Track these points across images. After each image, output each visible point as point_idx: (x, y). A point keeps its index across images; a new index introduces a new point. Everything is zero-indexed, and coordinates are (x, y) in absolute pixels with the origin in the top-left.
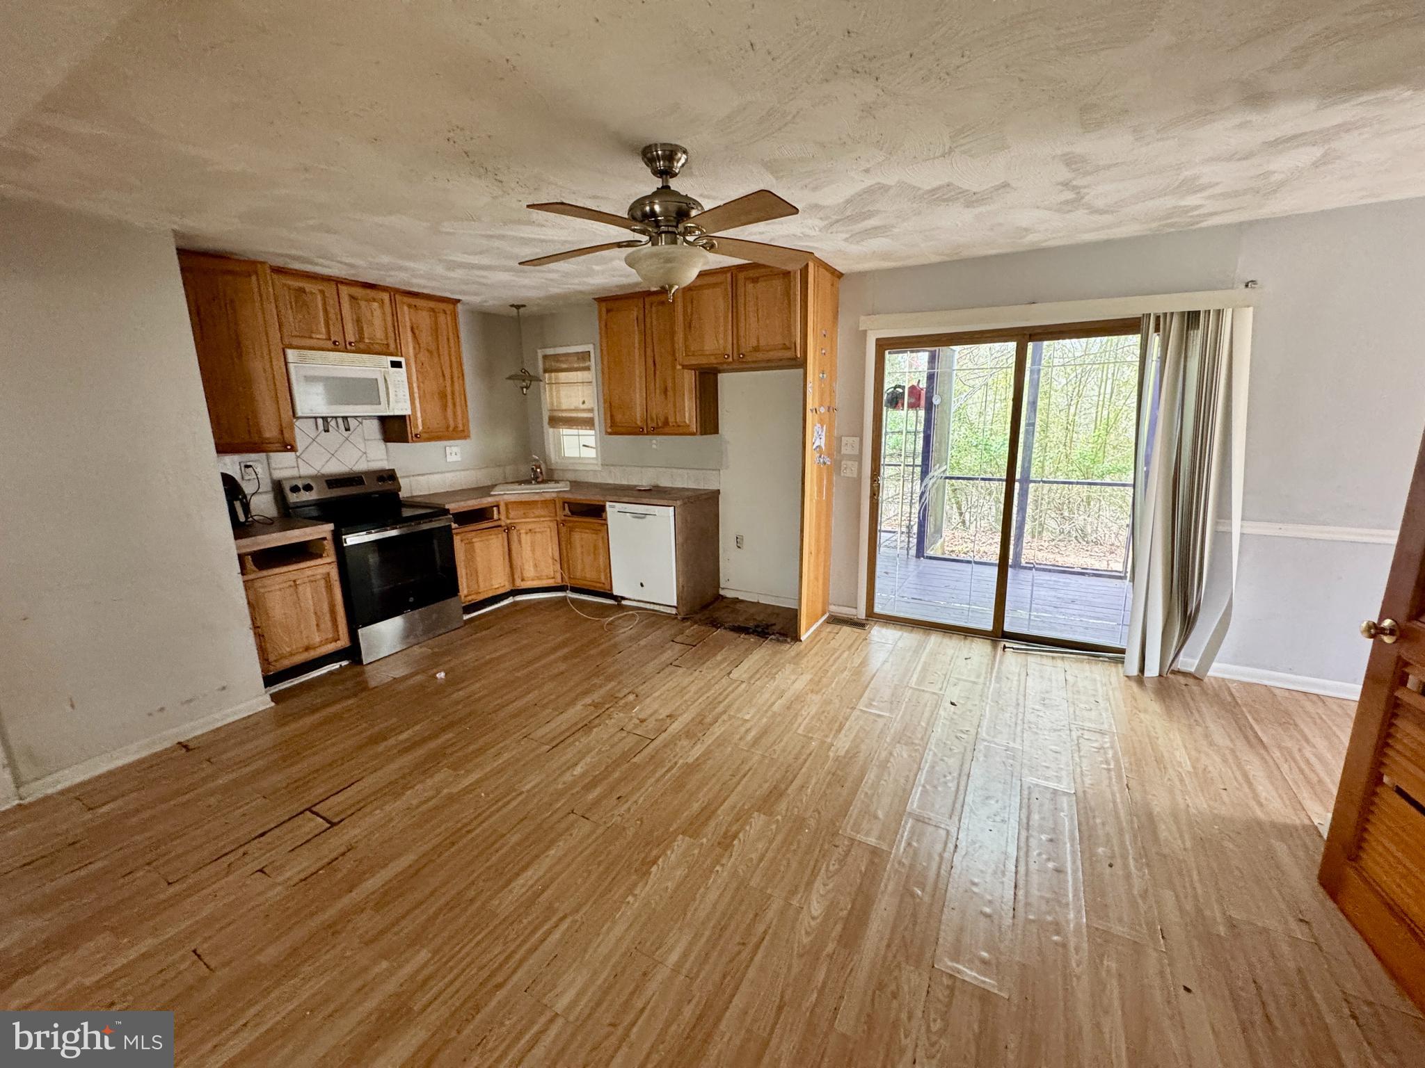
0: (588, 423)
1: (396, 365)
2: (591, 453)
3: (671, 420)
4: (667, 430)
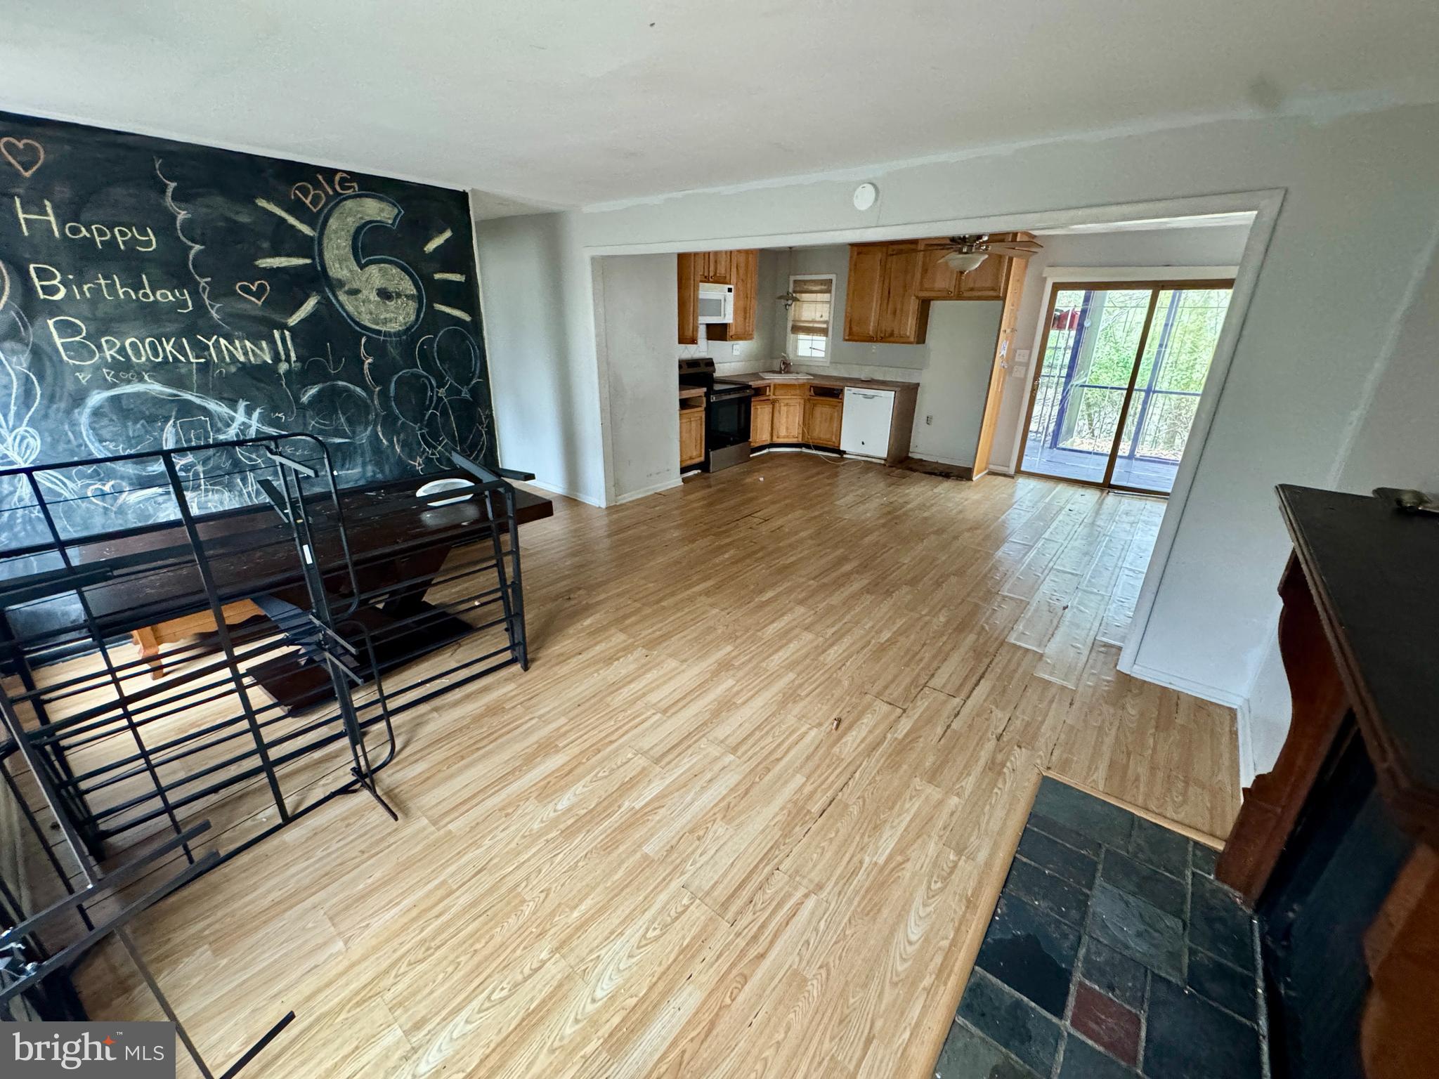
0: (824, 332)
1: (730, 290)
2: (817, 354)
3: (896, 332)
4: (892, 339)
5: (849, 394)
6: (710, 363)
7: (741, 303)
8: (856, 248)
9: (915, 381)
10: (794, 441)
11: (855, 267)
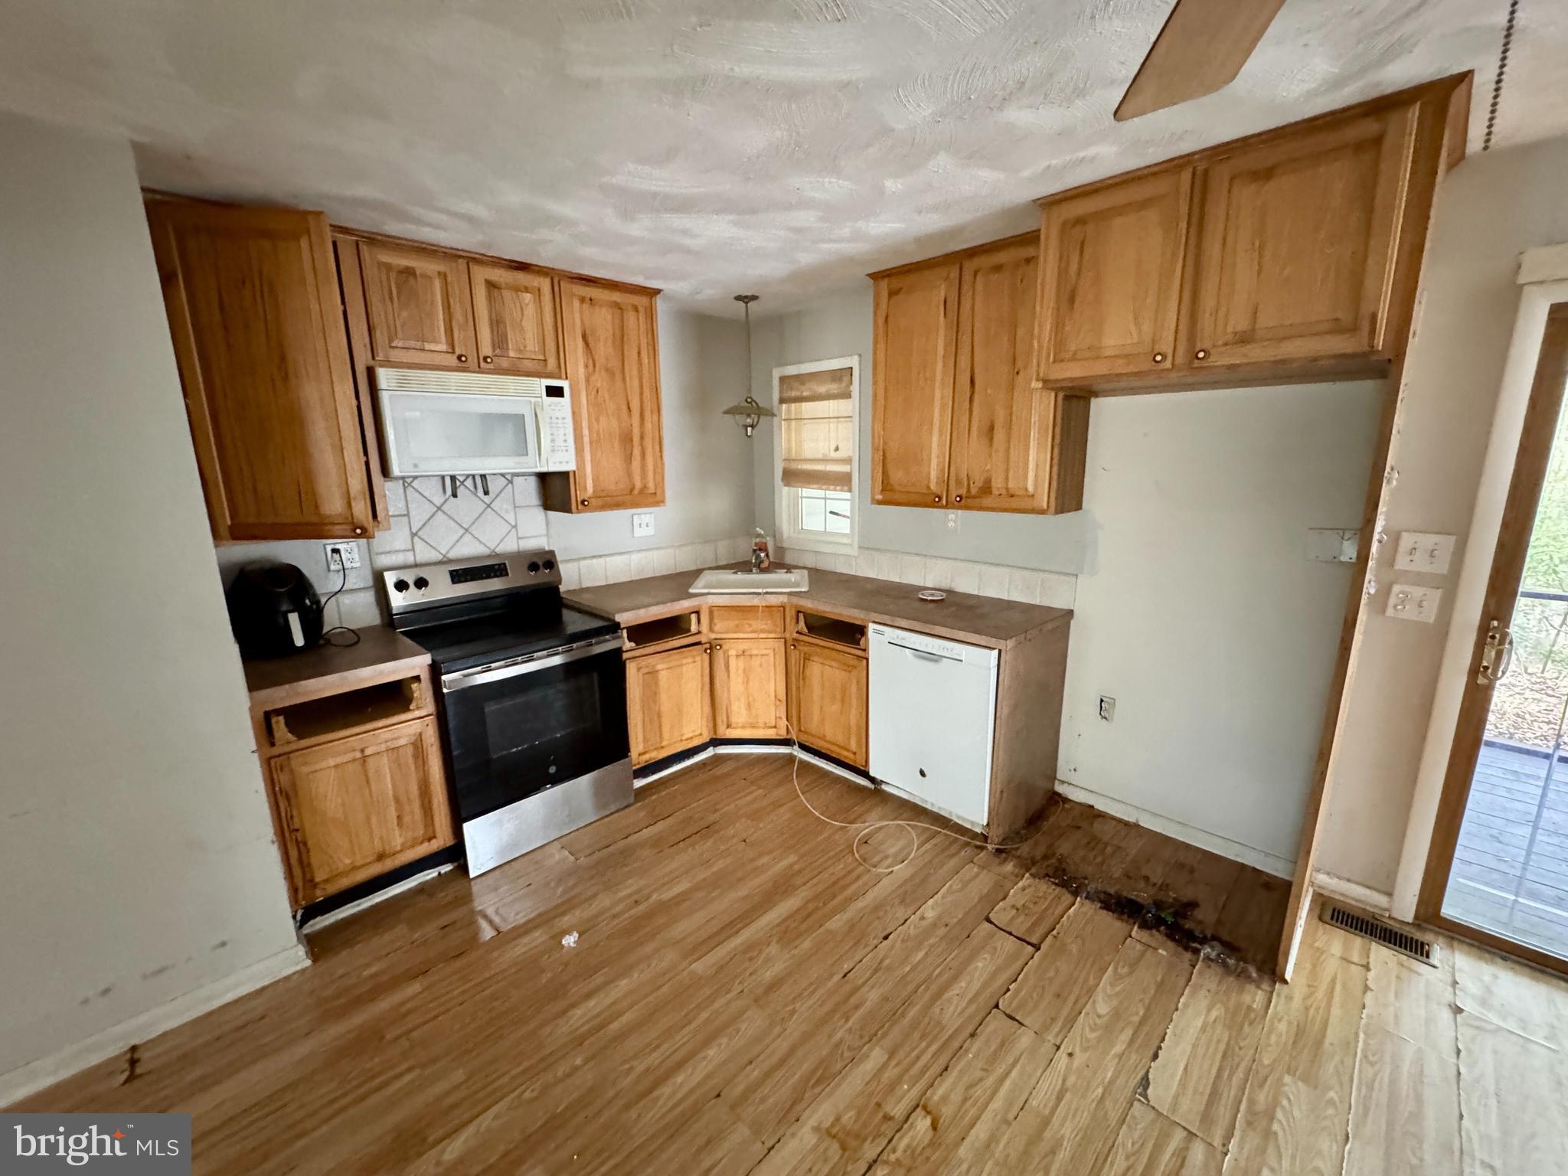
0: (842, 481)
1: (555, 392)
2: (842, 526)
3: (997, 484)
4: (987, 501)
5: (879, 639)
6: (545, 562)
7: (610, 424)
8: (884, 284)
9: (1059, 602)
10: (770, 734)
11: (886, 326)
